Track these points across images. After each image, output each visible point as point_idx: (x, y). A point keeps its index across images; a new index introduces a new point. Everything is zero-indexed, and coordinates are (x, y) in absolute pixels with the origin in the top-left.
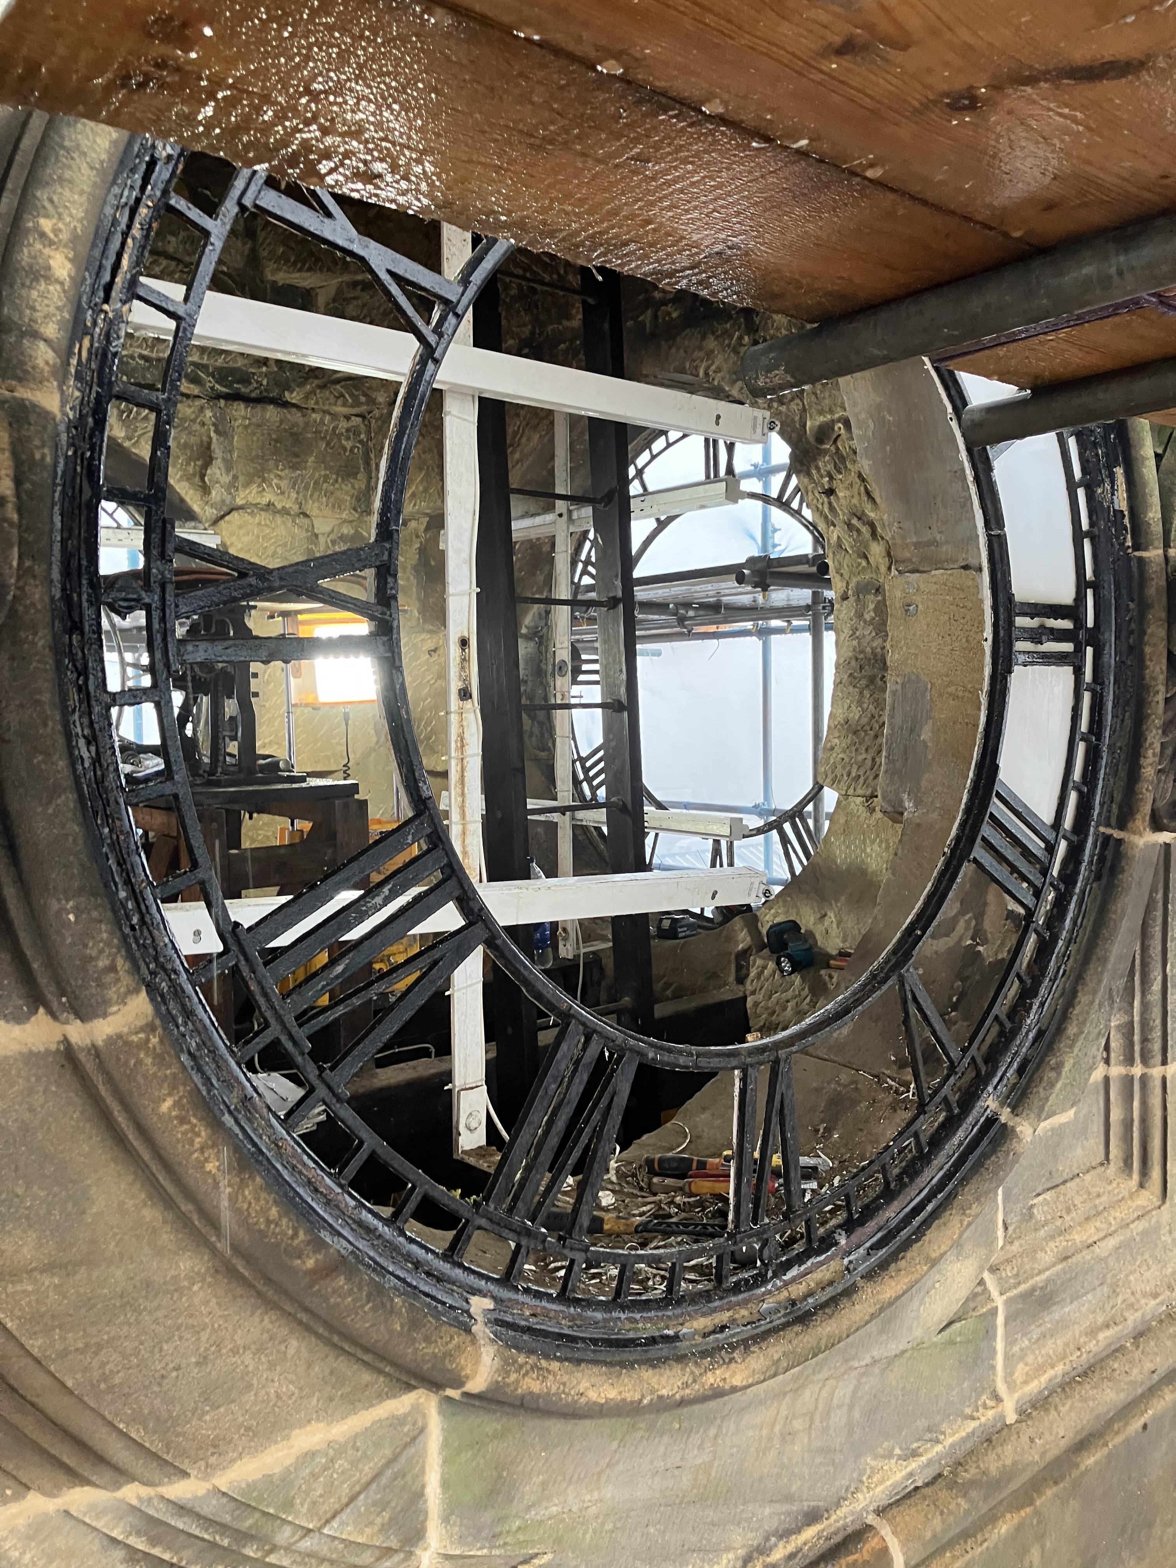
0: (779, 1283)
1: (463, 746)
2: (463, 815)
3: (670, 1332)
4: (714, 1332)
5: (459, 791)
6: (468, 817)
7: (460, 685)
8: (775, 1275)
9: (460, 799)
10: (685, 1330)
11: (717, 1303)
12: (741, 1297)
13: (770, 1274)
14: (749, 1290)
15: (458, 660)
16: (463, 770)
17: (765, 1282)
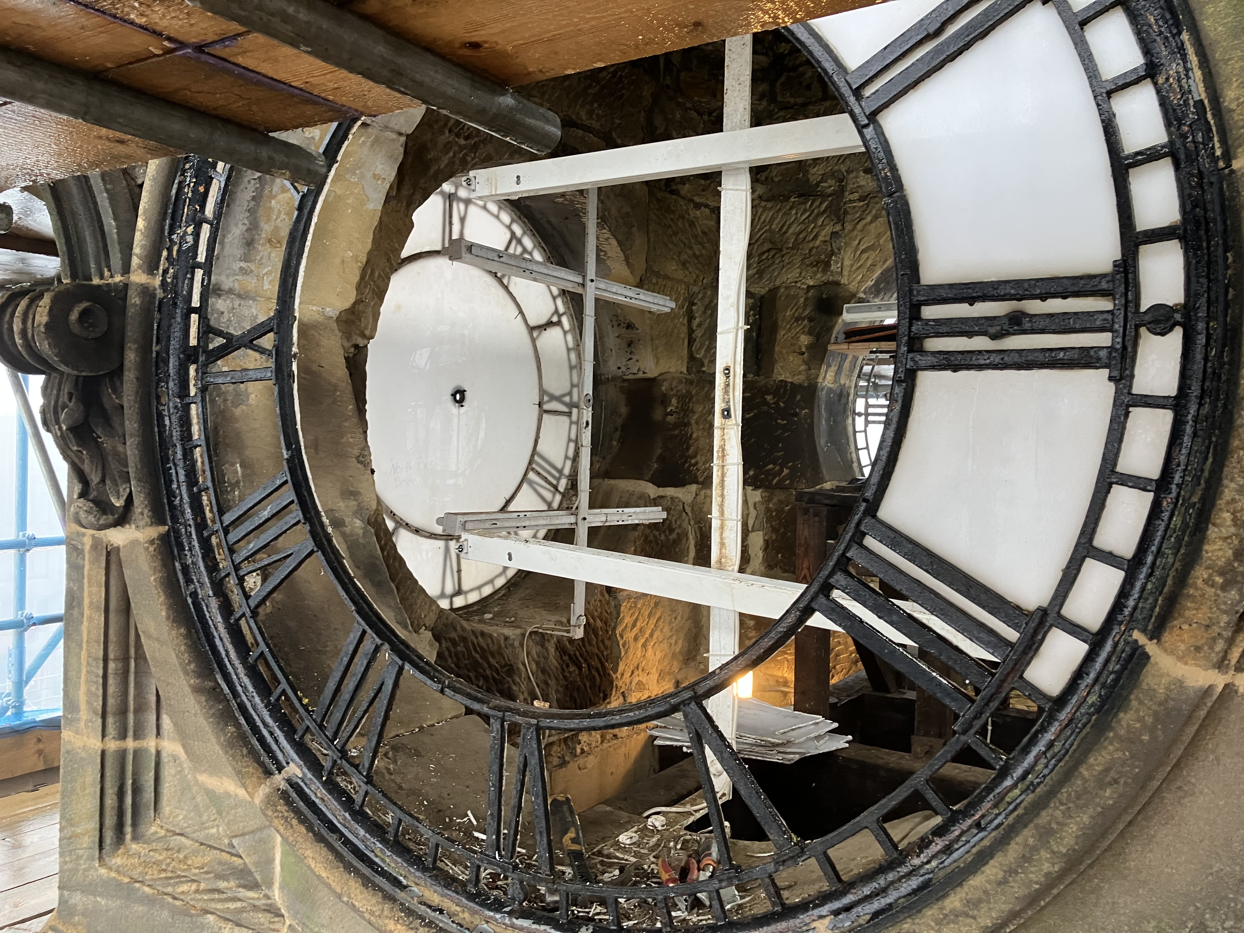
0: (507, 921)
1: (724, 456)
2: (722, 513)
3: (405, 882)
4: (430, 907)
5: (719, 492)
6: (726, 514)
7: (723, 406)
8: (510, 913)
9: (719, 499)
10: (415, 889)
11: (450, 893)
12: (471, 904)
13: (507, 909)
14: (481, 905)
15: (722, 385)
16: (723, 475)
17: (498, 910)
